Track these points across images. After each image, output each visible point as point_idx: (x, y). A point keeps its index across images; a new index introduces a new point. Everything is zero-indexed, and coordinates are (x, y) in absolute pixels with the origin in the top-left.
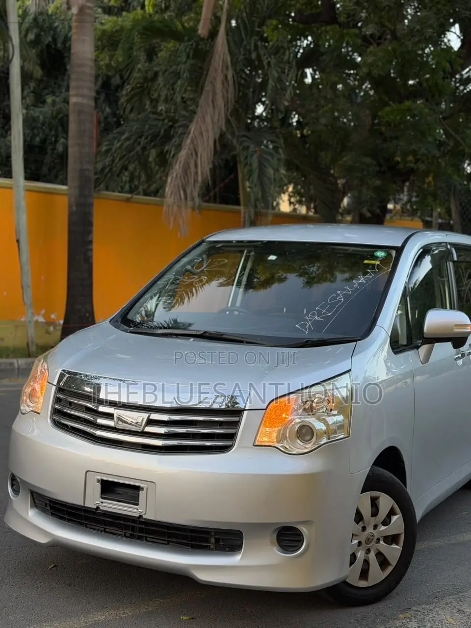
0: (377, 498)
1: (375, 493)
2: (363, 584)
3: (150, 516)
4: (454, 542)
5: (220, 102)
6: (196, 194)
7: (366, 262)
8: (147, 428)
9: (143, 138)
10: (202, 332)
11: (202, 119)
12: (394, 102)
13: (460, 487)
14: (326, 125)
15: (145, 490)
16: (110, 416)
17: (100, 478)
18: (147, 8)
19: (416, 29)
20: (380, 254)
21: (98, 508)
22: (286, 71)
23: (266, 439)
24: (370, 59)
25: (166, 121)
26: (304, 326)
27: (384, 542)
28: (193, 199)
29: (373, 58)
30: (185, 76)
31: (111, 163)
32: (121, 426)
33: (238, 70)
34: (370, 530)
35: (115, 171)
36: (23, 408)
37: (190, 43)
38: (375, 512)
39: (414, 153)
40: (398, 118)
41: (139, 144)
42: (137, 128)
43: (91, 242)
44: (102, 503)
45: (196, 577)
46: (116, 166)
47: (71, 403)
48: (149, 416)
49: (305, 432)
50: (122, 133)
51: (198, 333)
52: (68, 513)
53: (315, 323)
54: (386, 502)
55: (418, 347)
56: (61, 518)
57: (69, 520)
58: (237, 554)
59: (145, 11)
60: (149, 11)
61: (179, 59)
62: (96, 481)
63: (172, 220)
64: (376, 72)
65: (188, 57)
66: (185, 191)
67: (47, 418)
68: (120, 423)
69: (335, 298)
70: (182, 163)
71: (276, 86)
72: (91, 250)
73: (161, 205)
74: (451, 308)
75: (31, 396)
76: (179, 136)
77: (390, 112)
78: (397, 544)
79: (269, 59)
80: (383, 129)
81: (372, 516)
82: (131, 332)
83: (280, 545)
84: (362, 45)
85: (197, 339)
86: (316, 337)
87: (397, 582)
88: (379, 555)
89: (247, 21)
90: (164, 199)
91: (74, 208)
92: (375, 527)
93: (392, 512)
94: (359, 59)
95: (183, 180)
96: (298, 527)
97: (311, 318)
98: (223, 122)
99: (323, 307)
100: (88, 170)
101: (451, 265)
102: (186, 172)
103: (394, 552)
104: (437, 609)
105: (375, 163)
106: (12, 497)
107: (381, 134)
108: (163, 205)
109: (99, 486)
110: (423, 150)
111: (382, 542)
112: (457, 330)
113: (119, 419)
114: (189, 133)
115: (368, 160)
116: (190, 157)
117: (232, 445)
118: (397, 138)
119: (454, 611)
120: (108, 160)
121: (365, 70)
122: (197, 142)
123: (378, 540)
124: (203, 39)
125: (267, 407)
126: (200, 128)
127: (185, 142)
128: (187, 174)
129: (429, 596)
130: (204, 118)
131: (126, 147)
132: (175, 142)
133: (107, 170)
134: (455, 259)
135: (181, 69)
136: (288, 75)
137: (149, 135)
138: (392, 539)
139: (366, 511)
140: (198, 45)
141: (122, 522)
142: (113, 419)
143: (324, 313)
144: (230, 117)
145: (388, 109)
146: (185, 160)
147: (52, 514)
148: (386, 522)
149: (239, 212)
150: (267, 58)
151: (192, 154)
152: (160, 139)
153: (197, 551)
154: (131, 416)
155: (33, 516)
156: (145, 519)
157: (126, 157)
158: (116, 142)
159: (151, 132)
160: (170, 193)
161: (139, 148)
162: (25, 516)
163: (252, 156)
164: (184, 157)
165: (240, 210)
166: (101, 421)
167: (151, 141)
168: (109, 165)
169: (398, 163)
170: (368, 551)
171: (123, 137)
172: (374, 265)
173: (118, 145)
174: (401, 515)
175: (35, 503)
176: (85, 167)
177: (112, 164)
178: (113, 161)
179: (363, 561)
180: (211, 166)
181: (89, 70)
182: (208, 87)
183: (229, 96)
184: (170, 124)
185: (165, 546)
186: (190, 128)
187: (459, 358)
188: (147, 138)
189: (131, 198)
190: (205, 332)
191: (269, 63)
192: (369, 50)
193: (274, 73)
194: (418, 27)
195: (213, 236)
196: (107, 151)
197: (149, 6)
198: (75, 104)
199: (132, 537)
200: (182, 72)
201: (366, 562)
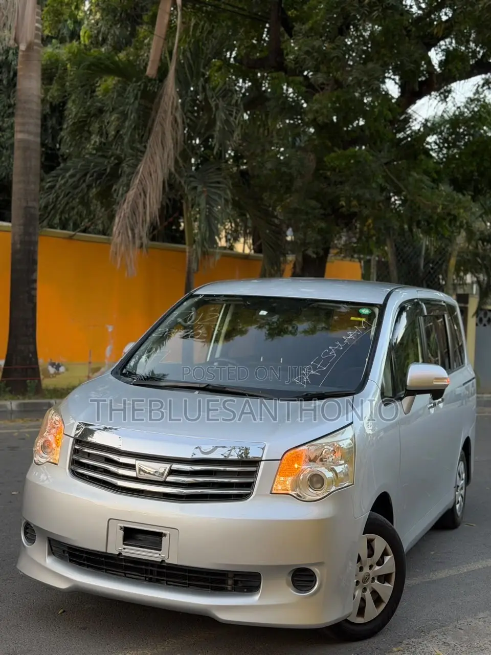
0: (372, 540)
1: (371, 536)
2: (360, 620)
3: (173, 560)
4: (428, 580)
5: (170, 143)
6: (144, 234)
7: (352, 318)
8: (168, 478)
9: (88, 176)
10: (205, 385)
11: (151, 159)
12: (339, 148)
13: (430, 528)
14: (270, 170)
15: (168, 536)
16: (132, 467)
17: (122, 525)
18: (82, 39)
19: (364, 80)
20: (365, 311)
21: (120, 554)
22: (234, 114)
23: (280, 487)
24: (316, 107)
25: (112, 159)
26: (301, 379)
27: (378, 581)
28: (141, 238)
29: (319, 105)
30: (132, 117)
31: (55, 199)
32: (142, 476)
33: (185, 111)
34: (366, 570)
35: (59, 208)
36: (37, 458)
37: (139, 84)
38: (371, 554)
39: (358, 198)
40: (344, 164)
41: (84, 181)
42: (82, 166)
43: (35, 281)
44: (124, 549)
45: (217, 617)
46: (60, 203)
47: (89, 454)
48: (171, 467)
49: (316, 481)
50: (67, 170)
51: (202, 386)
52: (88, 560)
53: (311, 376)
54: (380, 544)
55: (401, 399)
56: (80, 564)
57: (88, 566)
58: (254, 595)
59: (80, 43)
60: (84, 41)
61: (127, 100)
62: (119, 528)
63: (119, 260)
64: (320, 119)
65: (136, 98)
66: (133, 230)
67: (65, 469)
68: (141, 473)
69: (327, 353)
70: (131, 203)
71: (224, 128)
72: (35, 289)
73: (109, 243)
74: (423, 362)
75: (45, 447)
76: (128, 176)
77: (334, 158)
78: (389, 582)
79: (218, 102)
80: (329, 173)
81: (368, 557)
82: (134, 384)
83: (294, 585)
84: (307, 92)
85: (202, 392)
86: (314, 390)
87: (389, 618)
88: (374, 592)
89: (191, 62)
90: (111, 238)
91: (18, 246)
92: (371, 567)
93: (385, 553)
94: (305, 105)
95: (131, 220)
96: (311, 568)
97: (307, 372)
98: (171, 163)
99: (318, 362)
100: (34, 207)
101: (421, 319)
102: (134, 213)
103: (385, 591)
104: (425, 642)
105: (319, 205)
106: (25, 544)
107: (326, 178)
108: (110, 244)
109: (121, 533)
110: (368, 196)
111: (376, 581)
112: (436, 383)
113: (140, 470)
114: (138, 173)
115: (313, 203)
116: (139, 196)
117: (250, 494)
118: (341, 183)
119: (440, 643)
120: (52, 197)
121: (310, 116)
122: (146, 181)
123: (373, 579)
124: (150, 80)
125: (282, 457)
126: (149, 167)
127: (134, 182)
128: (135, 214)
129: (416, 631)
130: (152, 157)
131: (71, 185)
132: (123, 181)
133: (50, 207)
134: (426, 314)
135: (128, 110)
136: (236, 118)
137: (94, 172)
138: (385, 578)
139: (364, 552)
140: (146, 86)
141: (143, 567)
142: (135, 470)
143: (319, 368)
144: (178, 158)
145: (333, 155)
146: (133, 199)
147: (71, 561)
148: (380, 563)
149: (184, 251)
150: (215, 100)
151: (140, 194)
152: (107, 176)
153: (217, 592)
154: (153, 467)
155: (51, 563)
156: (167, 563)
157: (70, 195)
158: (60, 179)
159: (97, 169)
160: (117, 232)
161: (84, 185)
162: (42, 563)
163: (200, 196)
164: (133, 197)
165: (185, 249)
166: (121, 471)
167: (97, 179)
168: (53, 202)
169: (343, 206)
170: (365, 589)
171: (68, 175)
172: (360, 322)
173: (63, 182)
174: (392, 555)
175: (52, 550)
176: (30, 204)
177: (56, 201)
178: (57, 197)
179: (360, 600)
180: (159, 206)
181: (35, 107)
182: (157, 128)
183: (179, 138)
184: (116, 161)
185: (185, 588)
186: (138, 167)
187: (431, 407)
188: (92, 176)
189: (74, 235)
190: (208, 385)
191: (217, 105)
192: (314, 98)
193: (221, 115)
194: (365, 79)
195: (200, 290)
196: (52, 187)
197: (84, 36)
198: (21, 141)
199: (150, 580)
200: (130, 112)
201: (363, 600)
